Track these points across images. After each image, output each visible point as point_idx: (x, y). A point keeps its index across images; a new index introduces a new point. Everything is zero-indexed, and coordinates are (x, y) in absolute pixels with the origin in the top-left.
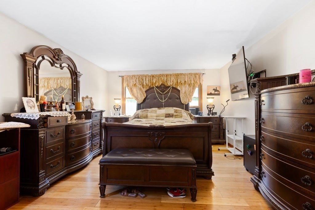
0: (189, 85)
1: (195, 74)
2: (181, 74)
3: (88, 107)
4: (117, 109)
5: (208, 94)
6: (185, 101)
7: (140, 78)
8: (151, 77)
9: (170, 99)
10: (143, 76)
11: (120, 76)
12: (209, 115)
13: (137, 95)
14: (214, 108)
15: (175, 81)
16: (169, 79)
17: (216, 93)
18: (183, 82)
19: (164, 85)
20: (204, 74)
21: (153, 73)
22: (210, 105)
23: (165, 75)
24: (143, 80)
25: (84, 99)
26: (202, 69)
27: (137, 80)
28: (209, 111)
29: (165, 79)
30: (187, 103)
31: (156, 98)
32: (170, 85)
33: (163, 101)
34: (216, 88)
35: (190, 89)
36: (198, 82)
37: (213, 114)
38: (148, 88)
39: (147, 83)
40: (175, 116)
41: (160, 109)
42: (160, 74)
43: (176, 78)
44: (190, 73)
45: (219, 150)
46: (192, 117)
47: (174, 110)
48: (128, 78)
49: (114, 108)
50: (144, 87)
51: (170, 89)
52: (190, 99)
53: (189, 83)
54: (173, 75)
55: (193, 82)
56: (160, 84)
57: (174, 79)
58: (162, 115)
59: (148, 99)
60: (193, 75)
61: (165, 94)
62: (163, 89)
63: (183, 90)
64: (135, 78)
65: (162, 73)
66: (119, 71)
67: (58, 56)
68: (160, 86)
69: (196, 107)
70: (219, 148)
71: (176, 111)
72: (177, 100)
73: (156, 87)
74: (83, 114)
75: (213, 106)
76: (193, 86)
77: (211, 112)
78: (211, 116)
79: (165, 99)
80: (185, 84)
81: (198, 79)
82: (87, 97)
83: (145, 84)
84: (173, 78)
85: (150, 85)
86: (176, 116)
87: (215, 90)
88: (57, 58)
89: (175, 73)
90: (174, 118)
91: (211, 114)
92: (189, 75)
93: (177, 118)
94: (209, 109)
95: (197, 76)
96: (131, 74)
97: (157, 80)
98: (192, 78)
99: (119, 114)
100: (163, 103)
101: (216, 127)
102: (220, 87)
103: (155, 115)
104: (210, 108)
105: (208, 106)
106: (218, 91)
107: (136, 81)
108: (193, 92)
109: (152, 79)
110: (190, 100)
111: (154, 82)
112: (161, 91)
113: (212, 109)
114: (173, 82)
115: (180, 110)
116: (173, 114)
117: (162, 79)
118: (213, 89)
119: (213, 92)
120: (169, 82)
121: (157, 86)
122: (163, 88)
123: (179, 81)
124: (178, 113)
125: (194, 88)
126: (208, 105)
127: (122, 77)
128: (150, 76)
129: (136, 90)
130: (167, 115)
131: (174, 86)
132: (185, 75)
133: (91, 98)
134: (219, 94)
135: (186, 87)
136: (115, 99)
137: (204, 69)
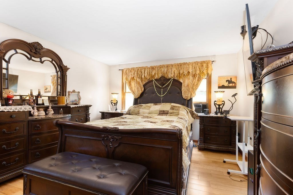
0: (194, 76)
1: (202, 63)
2: (184, 64)
3: (75, 101)
4: (115, 103)
5: (219, 87)
6: (187, 96)
7: (139, 71)
8: (151, 69)
9: (170, 93)
10: (142, 68)
11: (120, 70)
12: (216, 113)
13: (135, 90)
14: (224, 104)
15: (176, 72)
16: (170, 70)
17: (231, 85)
18: (186, 73)
19: (164, 77)
20: (214, 61)
21: (153, 64)
22: (219, 101)
23: (166, 66)
24: (142, 72)
25: (70, 93)
26: (211, 56)
27: (136, 73)
28: (217, 108)
29: (166, 70)
30: (189, 98)
31: (154, 92)
32: (171, 77)
33: (162, 96)
34: (231, 79)
35: (194, 80)
36: (205, 72)
37: (222, 113)
38: (147, 81)
39: (145, 76)
40: (170, 114)
41: (156, 105)
42: (160, 64)
43: (178, 69)
44: (195, 62)
45: (224, 162)
46: (194, 116)
47: (172, 106)
48: (127, 71)
49: (111, 103)
50: (143, 80)
51: (171, 82)
52: (192, 93)
53: (194, 73)
54: (175, 65)
55: (198, 72)
56: (160, 76)
57: (176, 70)
58: (155, 112)
59: (146, 93)
60: (199, 64)
61: (165, 87)
62: (162, 82)
63: (186, 82)
64: (134, 71)
65: (161, 63)
66: (120, 65)
67: (35, 50)
68: (160, 78)
69: (203, 103)
70: (225, 160)
71: (172, 108)
72: (178, 94)
73: (155, 80)
74: (61, 109)
75: (223, 103)
76: (199, 77)
77: (220, 109)
78: (219, 115)
79: (163, 93)
80: (188, 75)
81: (205, 69)
82: (74, 91)
83: (143, 76)
84: (174, 69)
85: (148, 78)
86: (172, 114)
87: (230, 82)
88: (34, 51)
89: (177, 63)
90: (168, 116)
91: (219, 112)
92: (194, 64)
93: (172, 116)
94: (217, 106)
95: (205, 65)
96: (130, 67)
97: (157, 72)
98: (198, 68)
99: (116, 110)
100: (162, 98)
101: (226, 130)
102: (236, 77)
103: (147, 111)
104: (219, 105)
105: (215, 103)
106: (234, 83)
107: (134, 74)
108: (197, 85)
109: (151, 71)
110: (193, 95)
111: (153, 75)
112: (160, 84)
113: (221, 106)
114: (174, 73)
115: (179, 107)
116: (168, 111)
117: (162, 70)
118: (227, 81)
119: (226, 84)
120: (170, 73)
121: (156, 78)
122: (163, 80)
123: (181, 72)
124: (174, 110)
125: (199, 80)
126: (216, 101)
127: (122, 70)
128: (149, 68)
129: (134, 84)
130: (161, 112)
131: (176, 78)
132: (189, 64)
133: (79, 92)
134: (235, 87)
135: (189, 79)
136: (112, 94)
137: (215, 55)
